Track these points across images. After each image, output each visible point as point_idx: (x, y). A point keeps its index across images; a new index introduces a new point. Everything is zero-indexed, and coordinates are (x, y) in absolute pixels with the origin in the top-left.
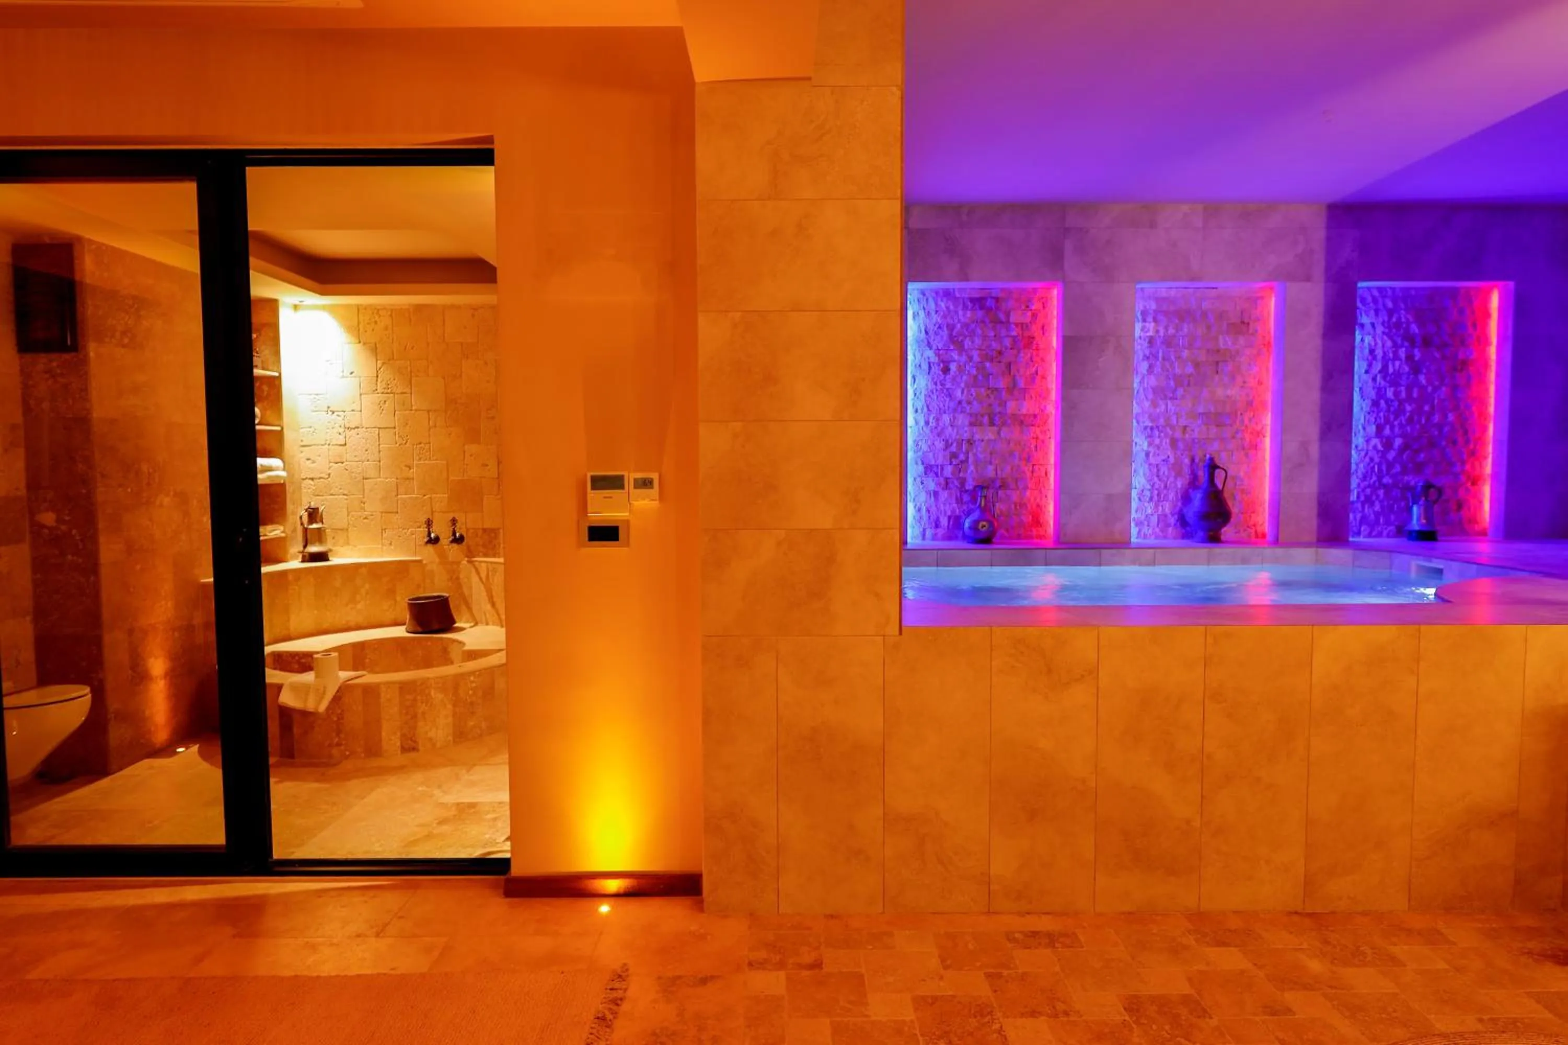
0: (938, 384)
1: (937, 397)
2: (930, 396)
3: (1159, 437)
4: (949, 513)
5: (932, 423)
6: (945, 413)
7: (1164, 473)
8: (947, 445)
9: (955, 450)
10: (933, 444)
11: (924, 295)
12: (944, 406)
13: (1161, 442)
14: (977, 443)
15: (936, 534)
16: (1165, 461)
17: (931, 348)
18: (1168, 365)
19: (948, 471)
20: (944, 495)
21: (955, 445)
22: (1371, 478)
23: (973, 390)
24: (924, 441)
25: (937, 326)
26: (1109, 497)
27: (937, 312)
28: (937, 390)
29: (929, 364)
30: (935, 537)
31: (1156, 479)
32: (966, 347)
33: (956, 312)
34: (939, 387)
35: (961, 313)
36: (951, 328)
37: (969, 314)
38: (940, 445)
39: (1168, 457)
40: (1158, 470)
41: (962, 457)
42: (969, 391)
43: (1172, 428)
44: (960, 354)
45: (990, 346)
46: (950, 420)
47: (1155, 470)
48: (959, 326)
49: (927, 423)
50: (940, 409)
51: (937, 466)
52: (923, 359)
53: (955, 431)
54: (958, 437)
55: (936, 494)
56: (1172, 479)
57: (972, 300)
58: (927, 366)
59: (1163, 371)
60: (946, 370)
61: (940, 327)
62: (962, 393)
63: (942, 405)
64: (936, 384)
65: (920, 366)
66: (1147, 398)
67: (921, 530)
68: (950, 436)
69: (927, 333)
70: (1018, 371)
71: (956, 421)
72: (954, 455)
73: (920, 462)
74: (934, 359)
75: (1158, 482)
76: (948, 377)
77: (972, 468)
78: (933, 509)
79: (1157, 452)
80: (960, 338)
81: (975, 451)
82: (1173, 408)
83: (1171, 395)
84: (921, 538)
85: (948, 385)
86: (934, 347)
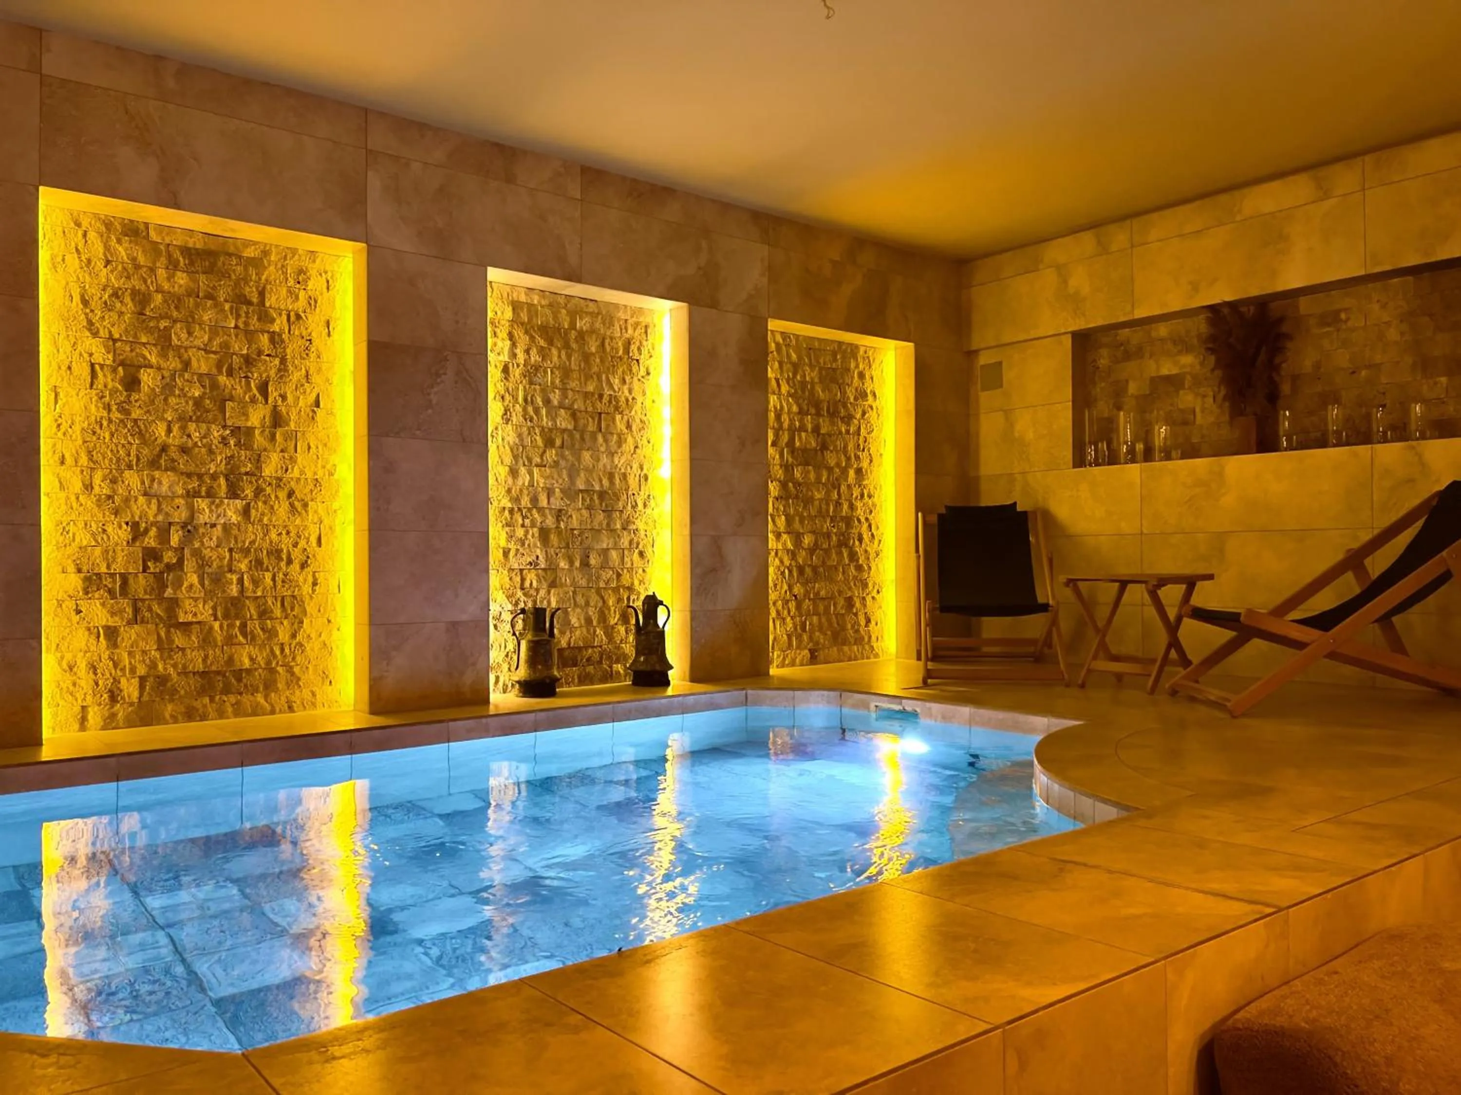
0: (114, 408)
1: (112, 435)
2: (94, 433)
3: (523, 526)
4: (142, 670)
5: (101, 487)
6: (130, 467)
7: (531, 584)
8: (137, 532)
9: (153, 544)
10: (104, 531)
11: (78, 224)
12: (129, 455)
13: (527, 532)
14: (201, 530)
15: (113, 716)
16: (534, 564)
17: (95, 334)
18: (530, 409)
19: (140, 584)
20: (129, 635)
21: (153, 532)
23: (192, 426)
24: (81, 525)
25: (109, 291)
26: (454, 625)
27: (108, 263)
28: (110, 421)
29: (92, 365)
30: (110, 722)
31: (520, 594)
32: (175, 341)
33: (152, 270)
34: (116, 415)
35: (161, 273)
36: (142, 299)
37: (182, 279)
38: (119, 534)
39: (537, 557)
40: (523, 580)
41: (169, 557)
42: (183, 428)
43: (540, 510)
44: (163, 355)
45: (225, 346)
46: (143, 483)
47: (518, 579)
48: (159, 298)
49: (88, 487)
50: (118, 460)
51: (112, 575)
52: (76, 355)
53: (154, 506)
54: (160, 518)
55: (111, 633)
56: (542, 593)
57: (186, 251)
58: (88, 370)
59: (526, 420)
60: (132, 383)
61: (115, 295)
62: (169, 431)
63: (122, 452)
64: (107, 407)
65: (69, 368)
66: (502, 463)
67: (77, 709)
68: (143, 515)
69: (85, 302)
70: (284, 397)
71: (155, 485)
72: (151, 555)
73: (71, 568)
74: (101, 356)
75: (523, 598)
76: (135, 396)
77: (193, 578)
78: (106, 664)
79: (521, 550)
80: (163, 324)
81: (197, 545)
82: (542, 481)
83: (539, 460)
84: (76, 726)
85: (136, 414)
86: (103, 333)
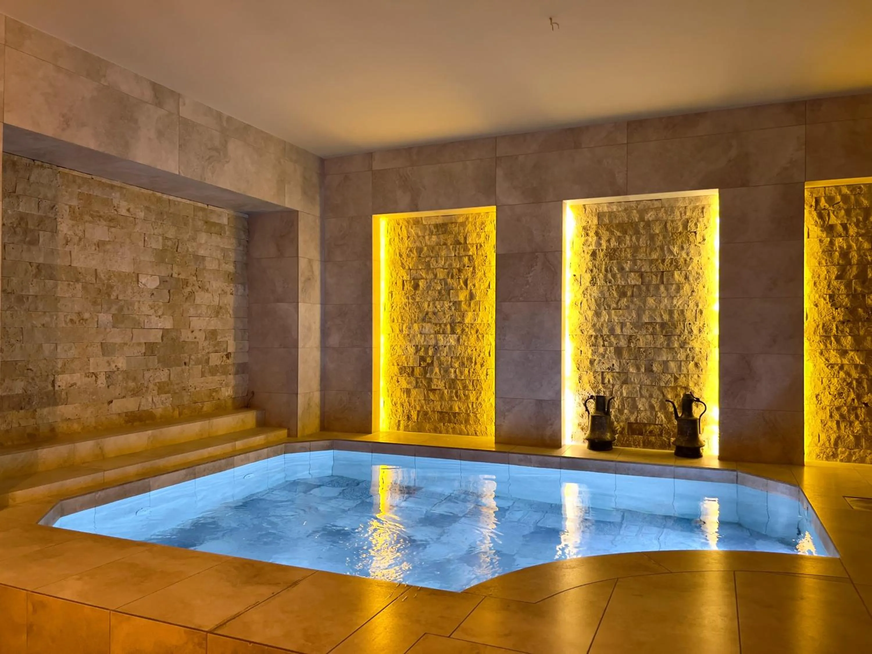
0: (410, 298)
1: (409, 309)
2: (404, 309)
3: (604, 346)
4: (418, 408)
5: (405, 332)
6: (415, 322)
7: (609, 381)
8: (417, 349)
9: (422, 354)
10: (407, 349)
11: (399, 224)
12: (415, 317)
13: (605, 351)
14: (440, 349)
15: (408, 426)
16: (611, 369)
17: (404, 268)
18: (609, 276)
19: (417, 371)
20: (414, 392)
21: (423, 349)
22: (848, 396)
23: (437, 303)
24: (399, 346)
25: (409, 249)
26: (540, 402)
27: (409, 237)
28: (409, 303)
29: (403, 281)
30: (406, 428)
31: (601, 386)
32: (432, 267)
33: (424, 237)
34: (411, 301)
35: (427, 237)
36: (420, 250)
37: (434, 238)
38: (412, 350)
39: (613, 365)
40: (603, 379)
41: (429, 360)
42: (434, 304)
43: (616, 336)
44: (427, 273)
45: (451, 265)
46: (419, 328)
47: (600, 377)
48: (425, 248)
49: (401, 331)
50: (412, 319)
51: (409, 367)
52: (398, 278)
53: (423, 339)
54: (425, 343)
55: (408, 392)
56: (617, 387)
57: (436, 226)
58: (401, 283)
59: (606, 282)
60: (416, 287)
61: (411, 251)
62: (429, 305)
63: (413, 316)
64: (408, 298)
65: (396, 283)
66: (590, 309)
67: (397, 421)
68: (419, 342)
69: (401, 256)
70: (474, 285)
71: (424, 329)
72: (423, 359)
73: (396, 364)
74: (406, 277)
75: (603, 389)
76: (417, 292)
77: (437, 370)
78: (406, 404)
79: (603, 360)
80: (427, 259)
81: (439, 355)
82: (616, 318)
83: (615, 306)
84: (396, 428)
85: (418, 299)
86: (407, 268)
